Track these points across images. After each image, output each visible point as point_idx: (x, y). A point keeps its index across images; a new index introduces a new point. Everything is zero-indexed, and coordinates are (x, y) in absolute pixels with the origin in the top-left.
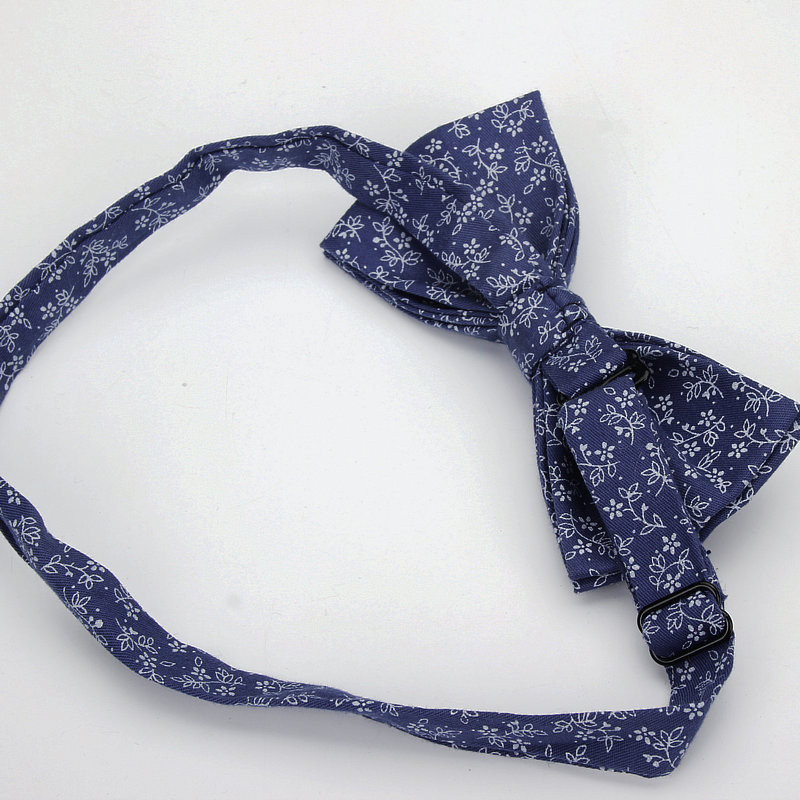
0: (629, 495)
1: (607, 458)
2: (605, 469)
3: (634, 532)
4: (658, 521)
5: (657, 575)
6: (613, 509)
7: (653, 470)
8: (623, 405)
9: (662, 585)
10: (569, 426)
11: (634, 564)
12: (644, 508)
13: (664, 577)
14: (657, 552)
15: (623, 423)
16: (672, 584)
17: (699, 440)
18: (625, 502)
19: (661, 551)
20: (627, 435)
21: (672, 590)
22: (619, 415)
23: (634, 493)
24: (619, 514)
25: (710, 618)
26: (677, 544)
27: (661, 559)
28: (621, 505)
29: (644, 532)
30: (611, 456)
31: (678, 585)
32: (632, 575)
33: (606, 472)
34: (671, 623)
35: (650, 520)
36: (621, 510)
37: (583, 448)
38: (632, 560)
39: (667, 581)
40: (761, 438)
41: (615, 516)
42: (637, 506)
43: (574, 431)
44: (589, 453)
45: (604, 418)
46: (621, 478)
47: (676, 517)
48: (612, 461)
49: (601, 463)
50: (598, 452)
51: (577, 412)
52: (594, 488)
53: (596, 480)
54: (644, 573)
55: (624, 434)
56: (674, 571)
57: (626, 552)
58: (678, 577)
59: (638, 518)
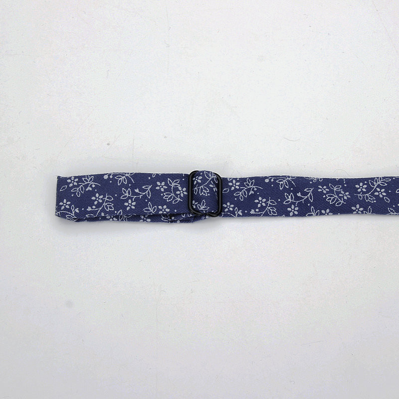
0: (127, 194)
1: (102, 199)
2: (107, 201)
3: (146, 200)
4: (147, 187)
5: (174, 198)
6: (130, 205)
7: (120, 179)
8: (75, 184)
9: (181, 198)
10: (73, 212)
11: (163, 207)
12: (137, 191)
13: (177, 195)
14: (162, 195)
15: (86, 186)
16: (183, 192)
18: (129, 198)
19: (163, 193)
20: (93, 186)
21: (185, 193)
22: (80, 187)
23: (127, 192)
24: (134, 203)
26: (163, 183)
27: (166, 194)
28: (130, 200)
29: (149, 196)
30: (102, 197)
31: (184, 189)
32: (168, 210)
33: (109, 202)
35: (144, 191)
36: (132, 202)
37: (89, 209)
38: (160, 207)
39: (180, 194)
41: (134, 206)
42: (134, 193)
43: (78, 211)
44: (94, 207)
45: (78, 194)
46: (116, 195)
47: (149, 178)
48: (104, 197)
49: (103, 203)
50: (96, 203)
51: (67, 207)
52: (114, 211)
53: (110, 208)
54: (169, 205)
55: (92, 187)
56: (176, 189)
57: (155, 208)
58: (180, 188)
59: (141, 196)
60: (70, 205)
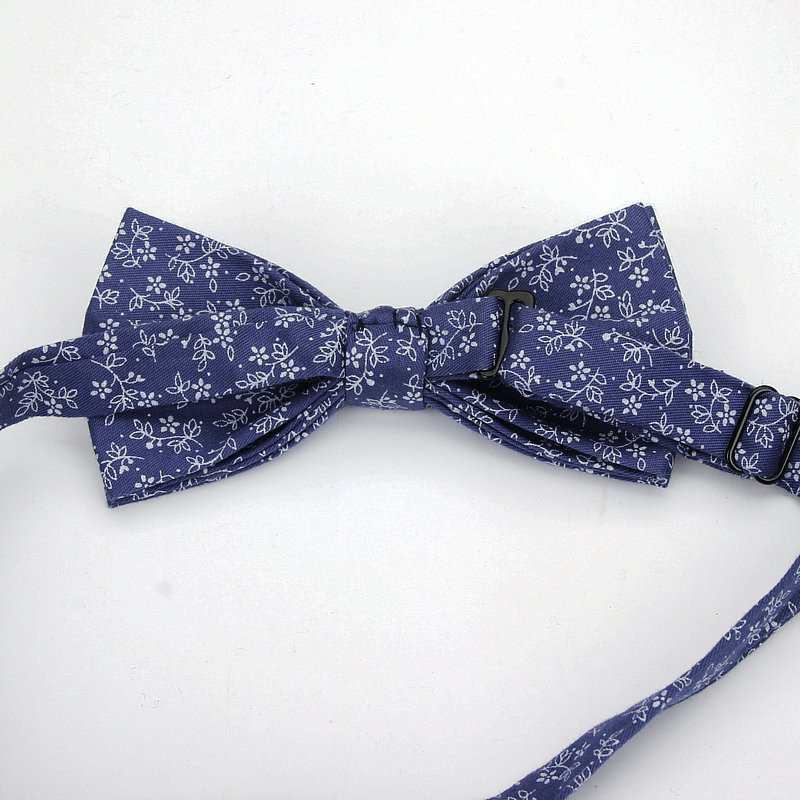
0: (633, 384)
1: (587, 375)
2: (594, 383)
3: (661, 408)
4: (670, 383)
5: (709, 422)
6: (631, 406)
7: (629, 350)
8: (550, 328)
9: (721, 426)
10: (530, 381)
11: (684, 431)
12: (652, 383)
13: (716, 418)
14: (691, 406)
15: (567, 340)
16: (728, 417)
17: (597, 302)
18: (635, 392)
19: (694, 403)
20: (580, 345)
21: (732, 421)
22: (556, 338)
23: (634, 379)
24: (638, 406)
25: (788, 409)
26: (701, 386)
27: (699, 409)
28: (634, 397)
29: (668, 401)
30: (588, 370)
31: (733, 413)
32: (690, 440)
33: (597, 385)
34: (764, 440)
35: (664, 388)
36: (637, 402)
37: (559, 385)
38: (679, 430)
39: (723, 418)
40: (646, 251)
41: (637, 410)
42: (646, 387)
43: (538, 382)
44: (568, 384)
45: (549, 350)
46: (613, 378)
47: (681, 367)
48: (593, 373)
49: (586, 383)
50: (574, 378)
51: (523, 366)
52: (601, 406)
53: (596, 397)
54: (696, 431)
55: (576, 347)
56: (719, 406)
57: (670, 429)
58: (726, 408)
59: (654, 395)
60: (528, 365)
